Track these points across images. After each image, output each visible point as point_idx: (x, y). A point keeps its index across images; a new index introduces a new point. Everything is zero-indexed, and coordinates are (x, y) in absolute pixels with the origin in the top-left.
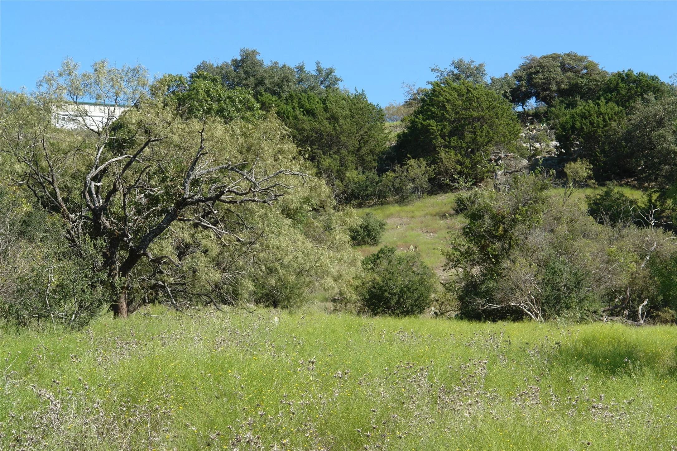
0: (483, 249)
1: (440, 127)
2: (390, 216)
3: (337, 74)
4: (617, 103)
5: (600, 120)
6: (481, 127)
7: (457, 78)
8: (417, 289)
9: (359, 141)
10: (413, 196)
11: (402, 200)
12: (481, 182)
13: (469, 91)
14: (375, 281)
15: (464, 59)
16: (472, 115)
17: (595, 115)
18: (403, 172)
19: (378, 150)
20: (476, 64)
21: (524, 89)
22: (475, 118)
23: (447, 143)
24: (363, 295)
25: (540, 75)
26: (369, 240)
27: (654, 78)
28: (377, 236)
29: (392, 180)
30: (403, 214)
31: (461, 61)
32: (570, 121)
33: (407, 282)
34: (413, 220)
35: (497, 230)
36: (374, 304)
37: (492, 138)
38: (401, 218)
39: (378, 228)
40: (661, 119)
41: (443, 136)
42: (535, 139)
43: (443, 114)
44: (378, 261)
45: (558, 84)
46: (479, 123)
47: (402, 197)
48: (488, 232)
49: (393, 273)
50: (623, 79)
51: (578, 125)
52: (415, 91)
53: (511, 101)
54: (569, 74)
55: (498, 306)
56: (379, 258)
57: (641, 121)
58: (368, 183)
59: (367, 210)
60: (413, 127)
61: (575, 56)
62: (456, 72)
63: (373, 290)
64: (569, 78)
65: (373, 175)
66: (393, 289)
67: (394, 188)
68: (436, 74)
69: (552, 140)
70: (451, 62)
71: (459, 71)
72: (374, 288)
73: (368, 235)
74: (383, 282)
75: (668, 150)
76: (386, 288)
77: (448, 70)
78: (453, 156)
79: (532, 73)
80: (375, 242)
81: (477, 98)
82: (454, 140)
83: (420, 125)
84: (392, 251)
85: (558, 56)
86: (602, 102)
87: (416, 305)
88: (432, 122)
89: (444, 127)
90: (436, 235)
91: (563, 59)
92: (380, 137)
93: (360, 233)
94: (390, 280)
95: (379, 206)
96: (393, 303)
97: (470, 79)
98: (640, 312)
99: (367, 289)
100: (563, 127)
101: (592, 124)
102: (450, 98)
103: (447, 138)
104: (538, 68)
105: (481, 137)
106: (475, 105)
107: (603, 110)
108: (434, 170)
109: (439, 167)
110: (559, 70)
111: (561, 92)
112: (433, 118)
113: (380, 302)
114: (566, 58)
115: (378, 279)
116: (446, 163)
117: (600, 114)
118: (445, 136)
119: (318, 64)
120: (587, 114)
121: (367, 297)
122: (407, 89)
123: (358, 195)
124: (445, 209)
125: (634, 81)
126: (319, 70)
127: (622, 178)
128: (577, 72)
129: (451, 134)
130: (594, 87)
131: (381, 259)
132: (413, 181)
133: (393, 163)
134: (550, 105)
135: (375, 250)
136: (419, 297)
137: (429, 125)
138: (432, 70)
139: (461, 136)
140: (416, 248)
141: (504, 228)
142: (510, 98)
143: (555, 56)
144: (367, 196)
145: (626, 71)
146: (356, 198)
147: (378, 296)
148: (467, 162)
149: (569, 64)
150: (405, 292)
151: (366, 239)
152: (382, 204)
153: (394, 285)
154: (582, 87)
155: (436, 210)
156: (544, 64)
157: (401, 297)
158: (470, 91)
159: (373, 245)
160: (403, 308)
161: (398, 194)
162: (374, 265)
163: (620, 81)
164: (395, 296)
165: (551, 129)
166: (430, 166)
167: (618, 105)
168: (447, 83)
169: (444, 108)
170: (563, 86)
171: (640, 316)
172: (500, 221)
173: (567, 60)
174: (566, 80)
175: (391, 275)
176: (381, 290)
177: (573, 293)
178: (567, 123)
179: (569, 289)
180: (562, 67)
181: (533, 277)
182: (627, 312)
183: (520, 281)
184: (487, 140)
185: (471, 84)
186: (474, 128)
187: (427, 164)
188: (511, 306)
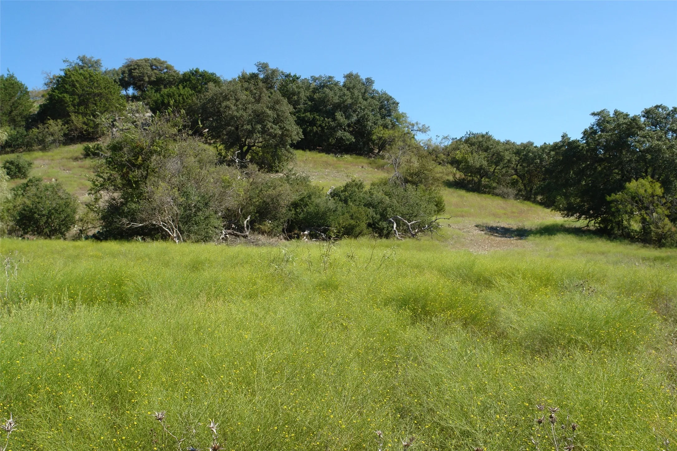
0: (123, 177)
1: (71, 99)
2: (36, 158)
4: (190, 88)
5: (181, 98)
6: (100, 100)
7: (82, 68)
8: (64, 210)
9: (11, 107)
10: (52, 145)
11: (44, 149)
12: (99, 137)
13: (91, 76)
14: (25, 205)
15: (86, 55)
16: (94, 92)
17: (177, 95)
18: (45, 128)
19: (25, 113)
20: (95, 59)
21: (126, 79)
22: (95, 95)
23: (76, 110)
24: (14, 216)
25: (137, 71)
26: (20, 175)
27: (213, 74)
28: (27, 172)
29: (37, 134)
30: (45, 158)
31: (84, 56)
32: (161, 99)
33: (54, 206)
34: (53, 162)
35: (136, 160)
36: (24, 224)
37: (108, 108)
38: (44, 160)
39: (27, 166)
40: (226, 96)
41: (74, 106)
42: (136, 111)
43: (73, 90)
44: (28, 188)
45: (149, 77)
46: (98, 97)
47: (44, 146)
48: (129, 161)
49: (42, 198)
50: (193, 74)
51: (166, 101)
52: (51, 77)
53: (119, 85)
54: (155, 71)
55: (141, 225)
56: (28, 186)
57: (212, 97)
58: (18, 136)
59: (18, 154)
60: (51, 98)
61: (159, 60)
62: (81, 63)
63: (23, 212)
64: (155, 73)
65: (22, 130)
66: (42, 211)
67: (38, 140)
68: (66, 64)
69: (147, 112)
70: (77, 57)
71: (83, 63)
72: (25, 210)
73: (19, 171)
74: (33, 205)
75: (232, 116)
76: (36, 210)
77: (75, 62)
78: (81, 119)
79: (132, 69)
80: (25, 176)
81: (97, 81)
82: (82, 108)
83: (57, 97)
84: (39, 180)
85: (148, 60)
86: (181, 87)
87: (63, 225)
88: (66, 95)
89: (74, 99)
90: (71, 172)
91: (151, 61)
92: (27, 104)
93: (12, 170)
94: (39, 203)
95: (28, 152)
96: (42, 223)
97: (91, 69)
98: (245, 226)
99: (18, 211)
100: (155, 103)
102: (79, 79)
103: (76, 107)
104: (136, 66)
106: (96, 85)
107: (182, 92)
108: (68, 128)
109: (71, 127)
110: (149, 68)
111: (150, 83)
112: (67, 92)
113: (30, 223)
114: (154, 61)
115: (28, 202)
116: (76, 124)
117: (180, 95)
118: (75, 105)
120: (172, 94)
121: (18, 218)
122: (45, 75)
123: (11, 144)
124: (76, 155)
125: (201, 76)
128: (160, 70)
129: (79, 104)
130: (172, 80)
131: (30, 187)
132: (52, 135)
133: (37, 122)
134: (143, 91)
135: (25, 181)
136: (66, 217)
137: (64, 97)
138: (64, 61)
139: (87, 106)
140: (56, 180)
141: (142, 158)
142: (119, 83)
143: (147, 60)
144: (18, 145)
145: (195, 69)
146: (10, 146)
147: (28, 217)
149: (155, 65)
150: (53, 214)
151: (18, 174)
152: (29, 151)
153: (43, 208)
154: (164, 80)
155: (70, 155)
156: (139, 64)
157: (49, 218)
159: (23, 178)
160: (51, 227)
161: (41, 145)
162: (24, 191)
163: (191, 75)
164: (44, 217)
165: (146, 105)
166: (65, 125)
167: (191, 90)
168: (75, 69)
169: (74, 86)
170: (152, 79)
171: (246, 229)
172: (139, 152)
173: (155, 63)
174: (154, 75)
175: (40, 199)
176: (31, 211)
177: (201, 212)
178: (158, 100)
179: (199, 209)
180: (151, 66)
181: (174, 200)
182: (233, 226)
183: (163, 204)
184: (104, 109)
185: (92, 71)
186: (95, 100)
187: (63, 124)
188: (154, 225)
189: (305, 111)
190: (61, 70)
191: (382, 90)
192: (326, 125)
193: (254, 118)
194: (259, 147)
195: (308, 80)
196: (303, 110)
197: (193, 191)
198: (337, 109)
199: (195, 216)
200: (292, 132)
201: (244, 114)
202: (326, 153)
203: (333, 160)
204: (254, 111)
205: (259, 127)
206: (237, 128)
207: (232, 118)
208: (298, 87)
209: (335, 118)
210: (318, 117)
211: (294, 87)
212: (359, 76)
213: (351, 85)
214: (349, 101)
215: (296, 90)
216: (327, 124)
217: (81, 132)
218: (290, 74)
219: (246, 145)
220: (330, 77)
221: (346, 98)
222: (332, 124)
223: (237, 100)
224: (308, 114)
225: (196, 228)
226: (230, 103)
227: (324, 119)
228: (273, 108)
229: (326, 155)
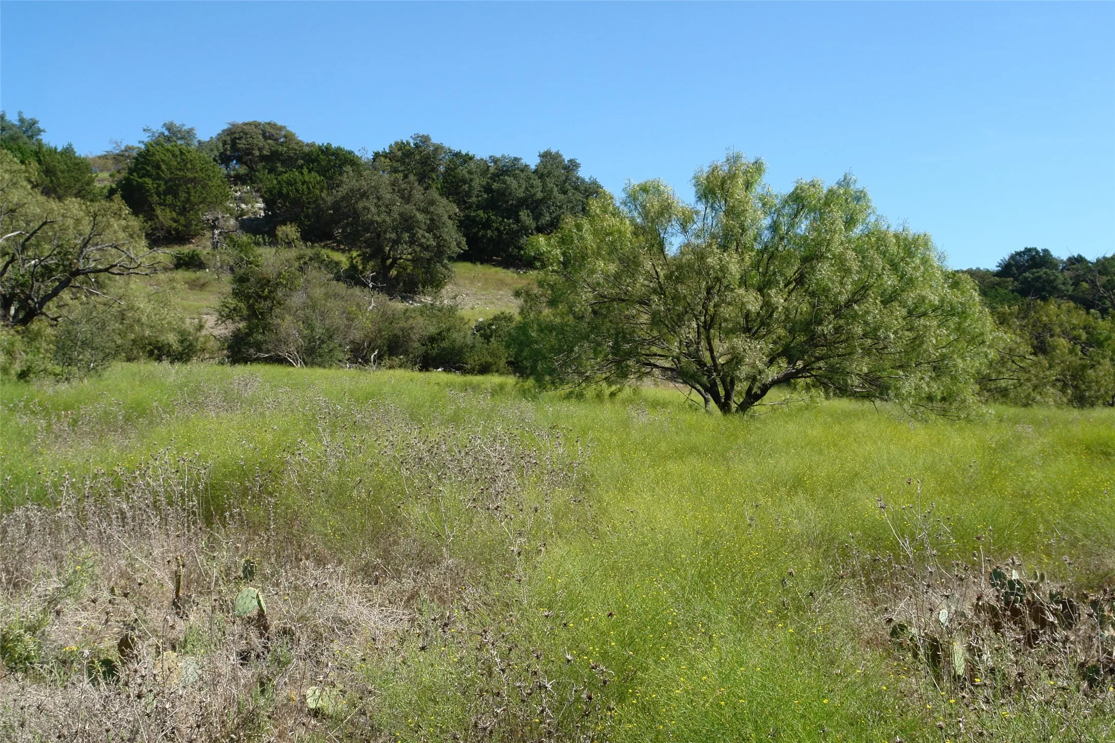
0: (249, 308)
1: (155, 185)
3: (41, 125)
4: (318, 172)
5: (305, 187)
6: (194, 188)
7: (168, 139)
12: (193, 238)
13: (181, 153)
15: (175, 122)
16: (186, 176)
17: (300, 183)
20: (187, 128)
21: (228, 153)
22: (189, 179)
23: (162, 201)
25: (244, 141)
27: (350, 153)
32: (277, 187)
37: (205, 198)
40: (365, 193)
41: (159, 195)
42: (241, 200)
43: (158, 173)
45: (260, 150)
46: (192, 184)
48: (256, 293)
50: (322, 151)
51: (284, 191)
52: (123, 148)
53: (219, 164)
54: (269, 141)
55: (267, 355)
57: (347, 194)
61: (275, 125)
62: (166, 133)
64: (269, 145)
68: (148, 134)
69: (257, 202)
70: (163, 124)
71: (170, 133)
75: (371, 220)
77: (159, 132)
78: (169, 214)
79: (236, 138)
81: (191, 161)
82: (169, 198)
83: (135, 182)
85: (260, 124)
86: (305, 171)
88: (147, 180)
89: (159, 186)
91: (263, 127)
97: (182, 142)
98: (372, 360)
100: (270, 191)
101: (297, 191)
102: (165, 158)
103: (162, 196)
104: (241, 134)
105: (195, 197)
106: (189, 166)
107: (307, 179)
108: (151, 226)
109: (155, 224)
110: (261, 137)
111: (263, 158)
112: (150, 176)
114: (267, 126)
116: (162, 220)
117: (304, 182)
118: (161, 194)
119: (20, 113)
120: (292, 181)
125: (333, 154)
126: (22, 120)
127: (322, 241)
128: (276, 140)
129: (166, 193)
130: (294, 156)
134: (252, 169)
137: (145, 182)
138: (144, 130)
139: (176, 195)
141: (268, 290)
142: (218, 161)
143: (257, 124)
145: (325, 144)
148: (182, 220)
149: (269, 132)
154: (282, 154)
156: (247, 131)
158: (184, 154)
163: (320, 153)
165: (257, 191)
166: (147, 223)
167: (320, 175)
168: (158, 143)
169: (159, 167)
170: (265, 152)
171: (373, 363)
172: (265, 284)
173: (268, 129)
174: (267, 147)
177: (325, 345)
178: (274, 188)
179: (323, 342)
180: (264, 135)
181: (299, 332)
182: (360, 360)
183: (288, 335)
184: (200, 200)
185: (184, 147)
186: (188, 189)
187: (145, 221)
188: (279, 356)
189: (479, 207)
190: (140, 142)
191: (591, 177)
192: (505, 229)
193: (400, 223)
194: (408, 260)
195: (486, 161)
196: (474, 206)
197: (318, 324)
198: (522, 205)
199: (319, 348)
200: (450, 243)
201: (387, 219)
202: (504, 268)
203: (513, 278)
204: (401, 215)
205: (406, 236)
206: (379, 235)
207: (372, 222)
208: (470, 172)
209: (518, 219)
210: (493, 217)
211: (465, 172)
212: (560, 156)
213: (546, 171)
214: (539, 195)
215: (467, 176)
216: (507, 227)
217: (169, 232)
218: (460, 152)
219: (390, 258)
220: (516, 159)
221: (534, 190)
222: (515, 227)
223: (379, 198)
224: (481, 213)
225: (320, 360)
226: (369, 204)
227: (503, 221)
228: (425, 211)
229: (504, 271)
